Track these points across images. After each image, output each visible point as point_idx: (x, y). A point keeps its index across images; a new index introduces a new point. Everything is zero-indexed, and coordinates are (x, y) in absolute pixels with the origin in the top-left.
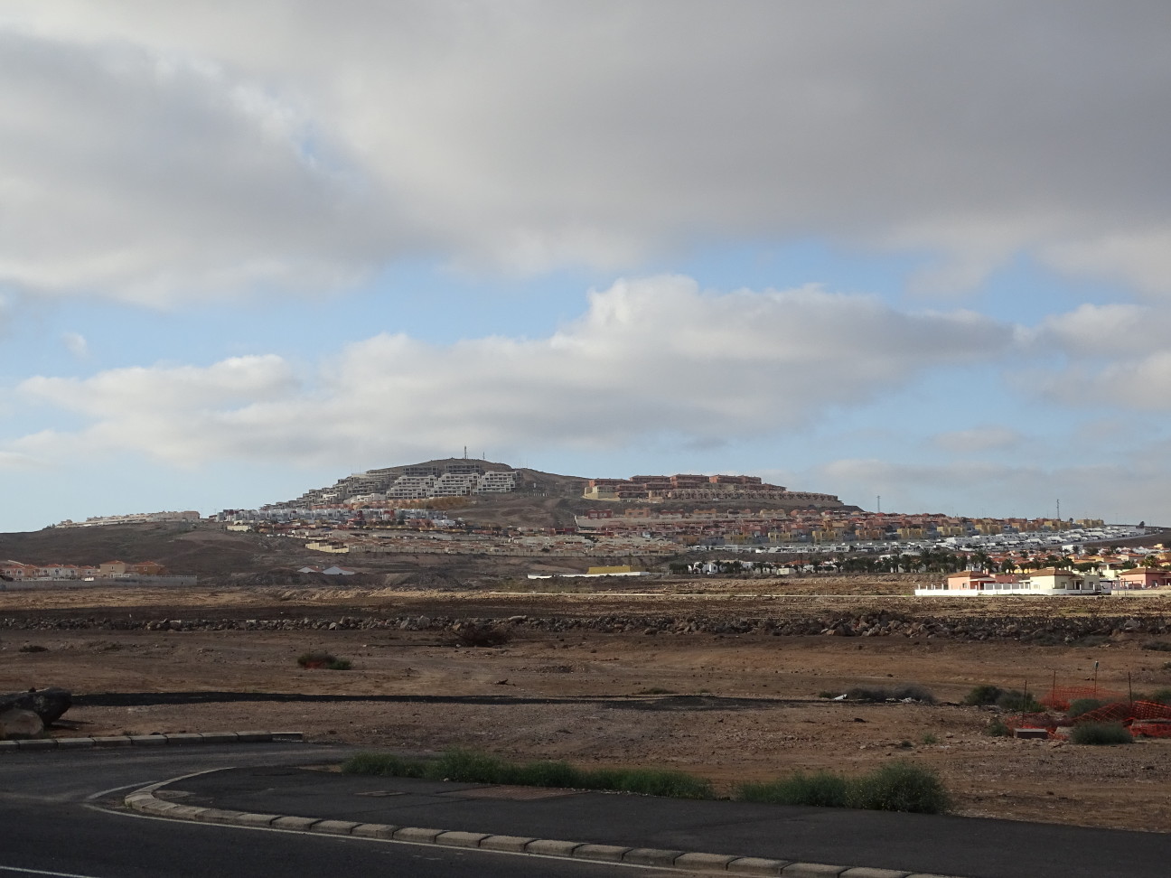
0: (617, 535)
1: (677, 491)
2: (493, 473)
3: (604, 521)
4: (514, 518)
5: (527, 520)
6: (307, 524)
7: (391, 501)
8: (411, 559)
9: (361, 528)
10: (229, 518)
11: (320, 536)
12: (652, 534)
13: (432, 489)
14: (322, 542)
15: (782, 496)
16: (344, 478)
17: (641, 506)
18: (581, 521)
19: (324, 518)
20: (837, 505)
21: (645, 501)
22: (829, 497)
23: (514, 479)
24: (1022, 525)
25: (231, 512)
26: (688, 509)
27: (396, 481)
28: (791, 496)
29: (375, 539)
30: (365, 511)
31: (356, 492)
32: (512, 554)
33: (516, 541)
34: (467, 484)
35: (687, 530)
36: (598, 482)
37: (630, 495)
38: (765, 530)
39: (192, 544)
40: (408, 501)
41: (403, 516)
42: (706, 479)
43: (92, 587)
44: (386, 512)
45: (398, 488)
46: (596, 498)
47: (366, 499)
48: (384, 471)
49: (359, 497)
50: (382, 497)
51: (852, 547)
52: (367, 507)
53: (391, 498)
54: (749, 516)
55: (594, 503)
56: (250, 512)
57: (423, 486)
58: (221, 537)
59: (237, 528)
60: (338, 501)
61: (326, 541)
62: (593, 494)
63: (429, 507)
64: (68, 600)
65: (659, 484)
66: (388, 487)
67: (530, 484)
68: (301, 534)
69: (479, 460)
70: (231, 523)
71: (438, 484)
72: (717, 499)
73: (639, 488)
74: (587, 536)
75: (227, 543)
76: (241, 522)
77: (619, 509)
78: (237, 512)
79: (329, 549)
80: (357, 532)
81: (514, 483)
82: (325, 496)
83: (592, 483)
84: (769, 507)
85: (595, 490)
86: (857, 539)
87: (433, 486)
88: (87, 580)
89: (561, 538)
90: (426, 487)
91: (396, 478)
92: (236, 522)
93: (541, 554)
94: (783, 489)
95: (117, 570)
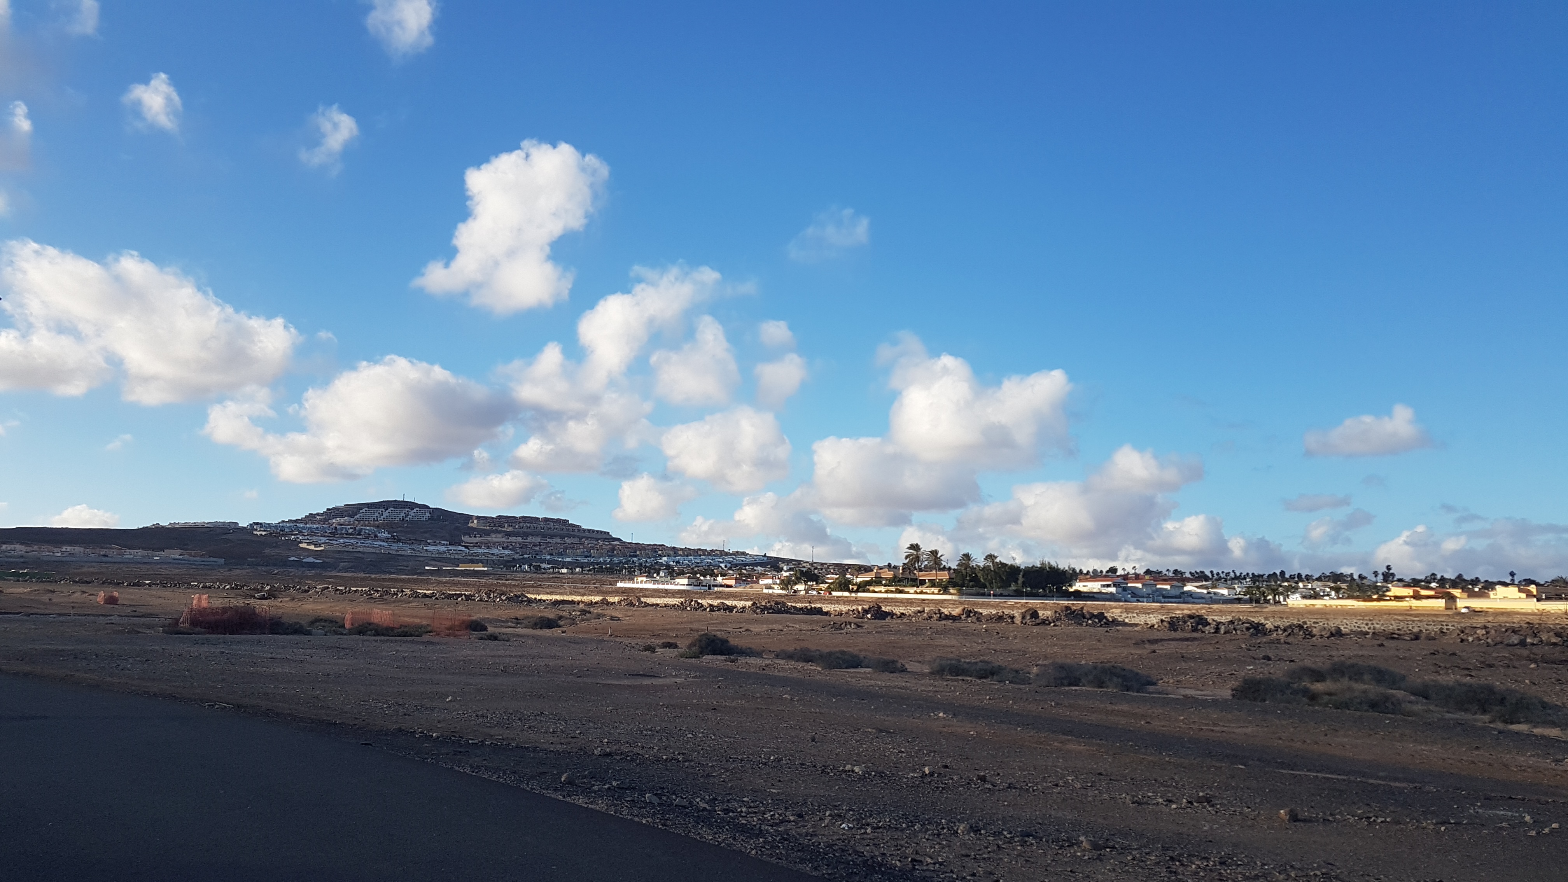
0: (483, 547)
1: (521, 525)
2: (418, 509)
3: (478, 539)
4: (426, 536)
5: (434, 536)
6: (302, 532)
7: (357, 522)
8: (361, 555)
9: (334, 537)
10: (255, 527)
11: (308, 539)
12: (503, 548)
13: (382, 517)
14: (308, 544)
15: (579, 531)
16: (331, 508)
17: (500, 531)
18: (466, 539)
19: (313, 530)
20: (608, 537)
21: (503, 529)
22: (605, 533)
23: (430, 513)
25: (257, 524)
26: (525, 535)
27: (361, 511)
28: (584, 531)
29: (341, 543)
30: (338, 527)
31: (335, 516)
32: (421, 555)
33: (425, 548)
34: (403, 514)
35: (523, 546)
36: (478, 517)
37: (494, 526)
39: (229, 540)
40: (366, 523)
41: (361, 530)
42: (537, 519)
44: (351, 528)
45: (362, 515)
46: (476, 526)
47: (340, 520)
48: (356, 505)
49: (338, 519)
50: (352, 520)
52: (340, 525)
53: (357, 520)
54: (559, 541)
55: (474, 529)
56: (269, 524)
58: (249, 537)
59: (259, 533)
60: (325, 521)
61: (311, 543)
62: (474, 523)
63: (377, 526)
64: (138, 570)
65: (511, 520)
66: (356, 514)
67: (441, 516)
68: (297, 538)
69: (411, 502)
70: (256, 530)
71: (386, 514)
72: (543, 531)
73: (500, 522)
74: (466, 547)
75: (251, 541)
76: (262, 529)
77: (487, 533)
78: (261, 524)
79: (312, 547)
80: (331, 538)
81: (430, 515)
82: (318, 517)
83: (475, 518)
84: (569, 536)
85: (476, 521)
86: (615, 555)
87: (382, 515)
88: (155, 558)
89: (450, 548)
90: (378, 515)
91: (362, 509)
92: (258, 529)
93: (437, 555)
94: (581, 527)
95: (175, 554)
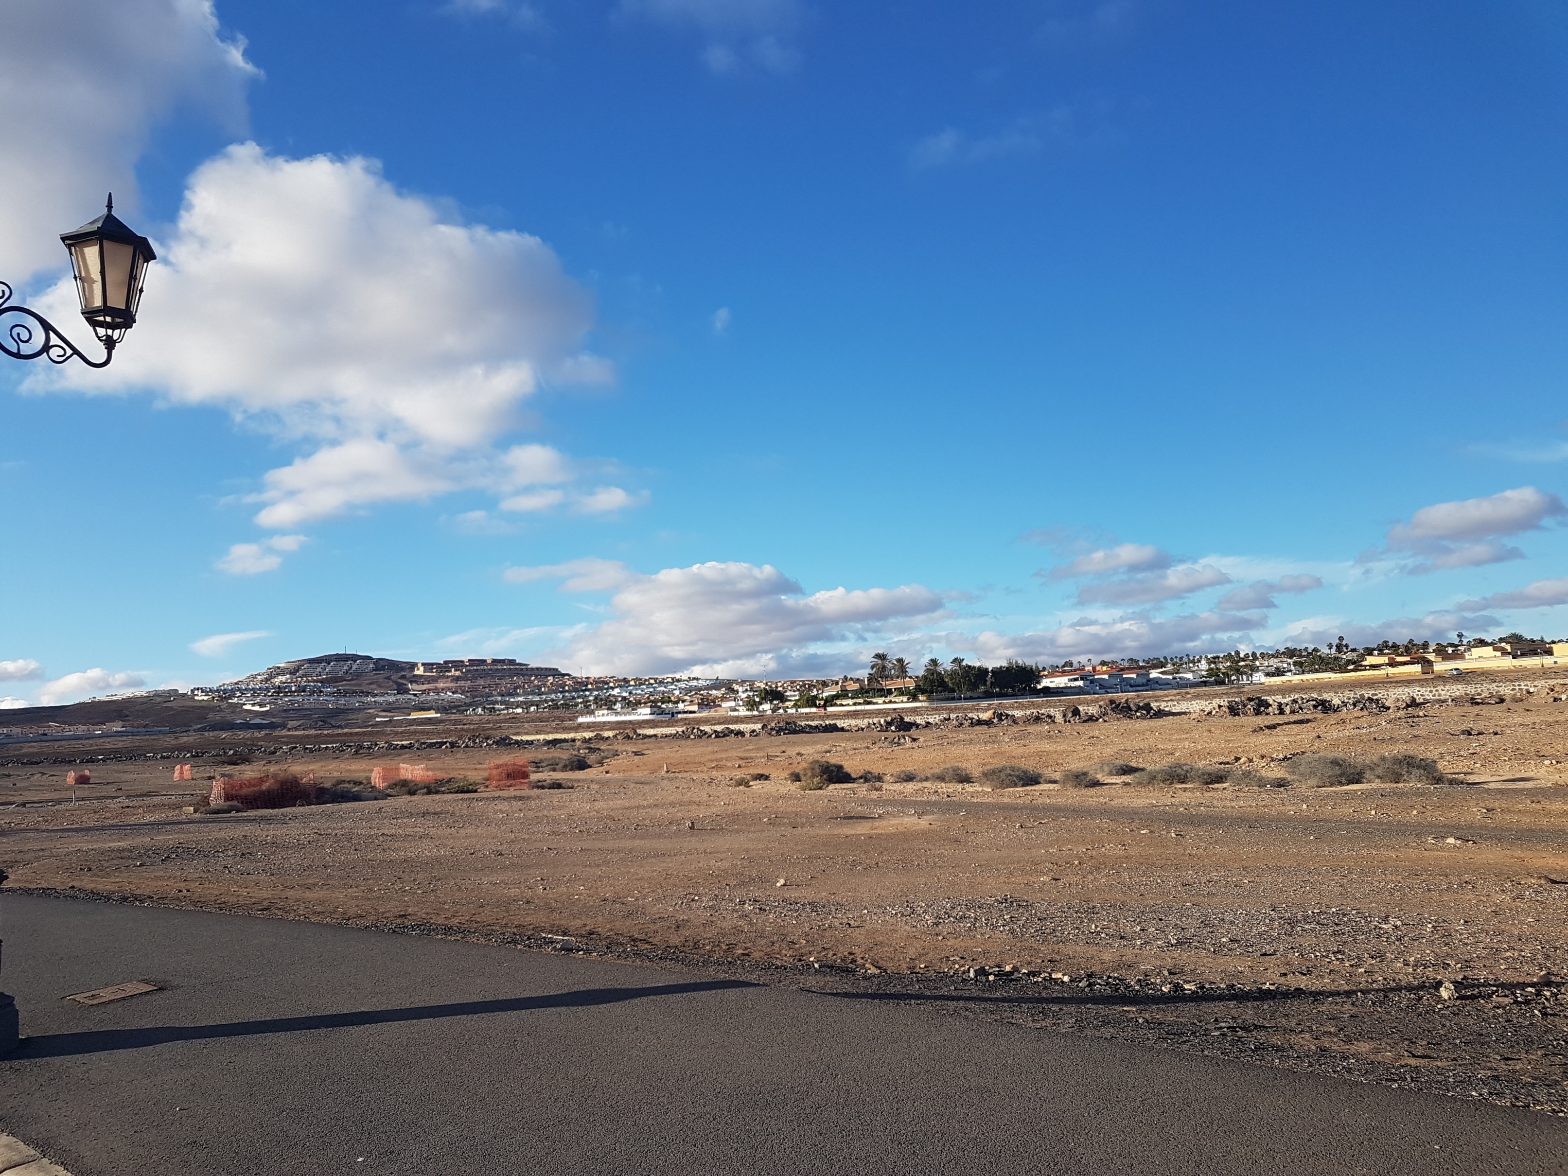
0: (432, 694)
1: (468, 668)
2: (361, 661)
3: (425, 686)
4: (372, 686)
5: (380, 686)
6: (245, 694)
7: (299, 679)
8: (308, 712)
9: (278, 695)
10: (196, 692)
11: (252, 700)
13: (325, 671)
14: (253, 705)
15: (527, 669)
16: (271, 667)
17: (448, 677)
18: (412, 686)
19: (256, 690)
20: (558, 673)
21: (450, 674)
22: (554, 669)
23: (373, 663)
24: (655, 681)
25: (198, 689)
26: (474, 678)
27: (304, 667)
28: (532, 669)
29: (286, 701)
30: (282, 685)
31: (278, 674)
32: (370, 707)
33: (373, 700)
34: (345, 668)
35: (473, 689)
36: (423, 664)
37: (441, 672)
38: (516, 688)
39: (171, 708)
40: (310, 678)
41: (305, 687)
42: (485, 661)
43: (99, 736)
44: (295, 685)
45: (304, 671)
46: (422, 673)
47: (283, 679)
48: (296, 662)
49: (280, 677)
50: (294, 676)
51: (563, 696)
52: (284, 683)
53: (299, 677)
54: (508, 680)
55: (421, 676)
56: (210, 688)
57: (319, 669)
58: (190, 704)
59: (200, 698)
60: (267, 680)
61: (255, 704)
62: (420, 671)
63: (321, 682)
65: (458, 664)
66: (298, 671)
67: (383, 665)
68: (241, 700)
69: (356, 655)
70: (197, 695)
71: (328, 668)
72: (491, 672)
73: (447, 667)
74: (415, 695)
75: (193, 707)
76: (204, 694)
77: (434, 680)
78: (201, 689)
79: (257, 708)
80: (275, 698)
81: (374, 666)
82: (259, 677)
83: (420, 665)
84: (519, 675)
85: (422, 668)
86: (567, 691)
87: (325, 669)
88: (97, 732)
89: (399, 696)
90: (321, 670)
91: (304, 665)
92: (200, 695)
93: (386, 706)
94: (528, 665)
95: (117, 727)
